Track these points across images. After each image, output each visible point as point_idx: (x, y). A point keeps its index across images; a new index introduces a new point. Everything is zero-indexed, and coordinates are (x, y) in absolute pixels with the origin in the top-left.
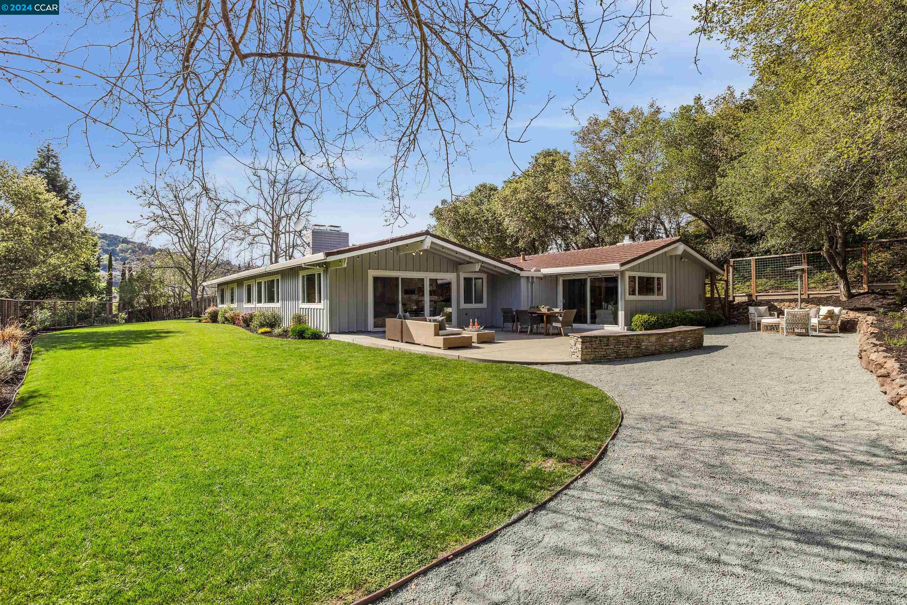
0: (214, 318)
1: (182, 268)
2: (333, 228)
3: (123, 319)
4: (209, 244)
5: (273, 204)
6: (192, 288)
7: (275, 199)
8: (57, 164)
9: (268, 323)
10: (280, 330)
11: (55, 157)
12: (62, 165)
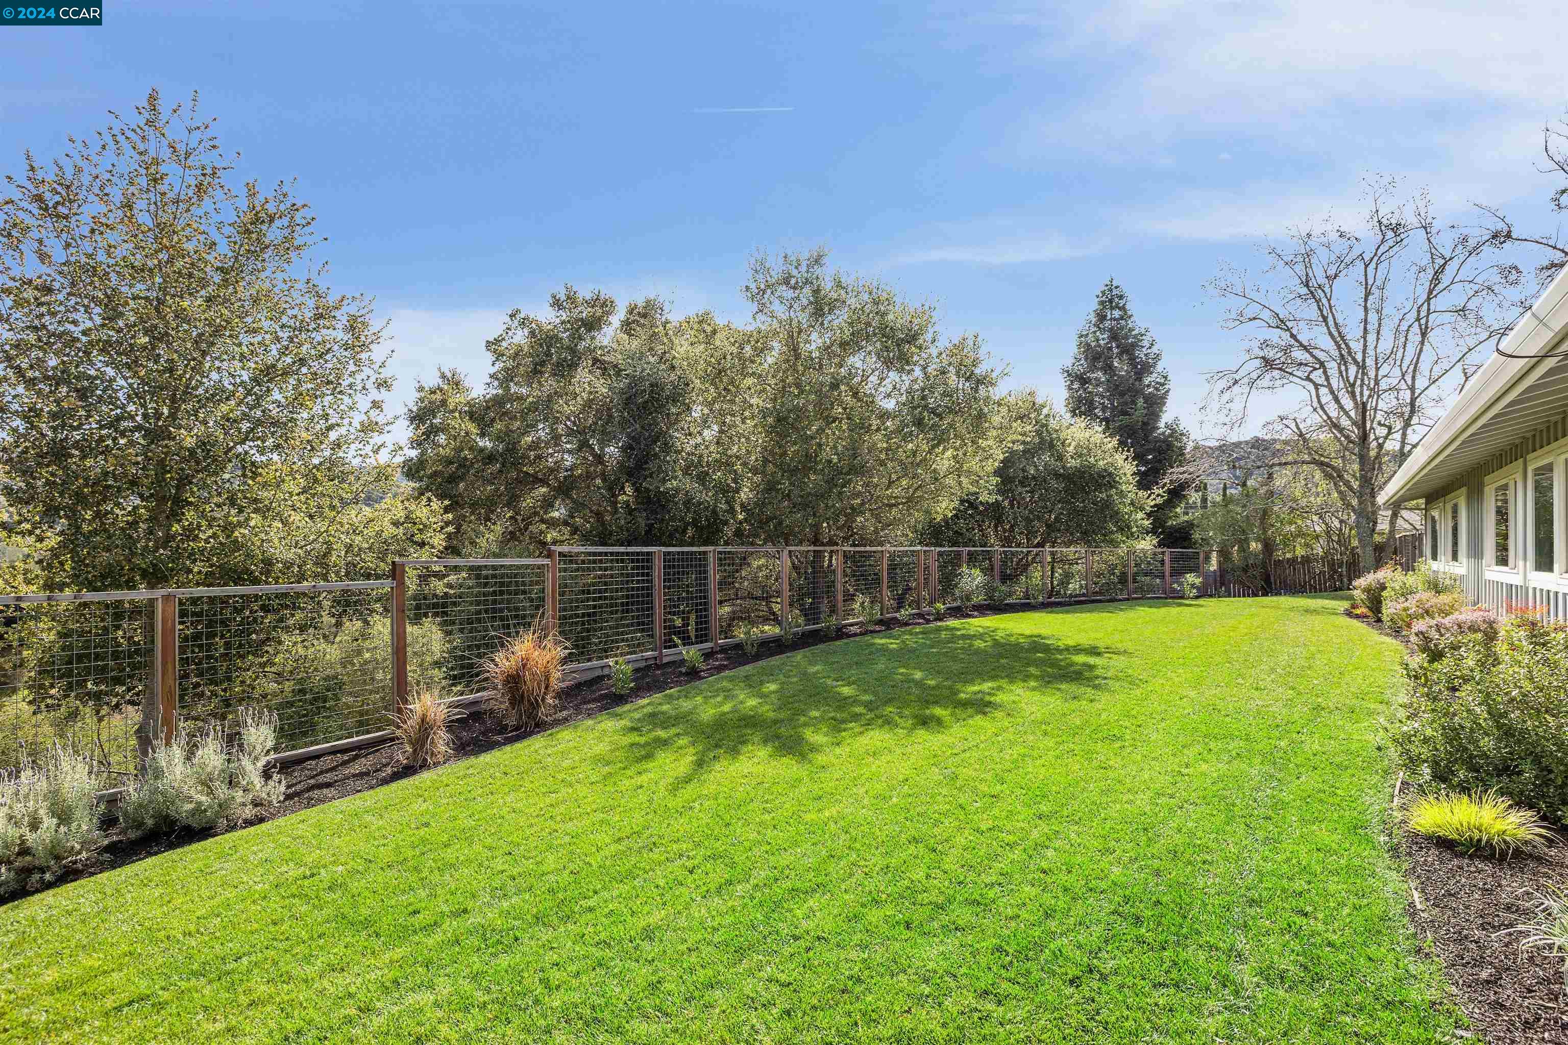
1: (1328, 465)
3: (1193, 586)
4: (1413, 393)
8: (1123, 309)
11: (1121, 297)
12: (1131, 307)
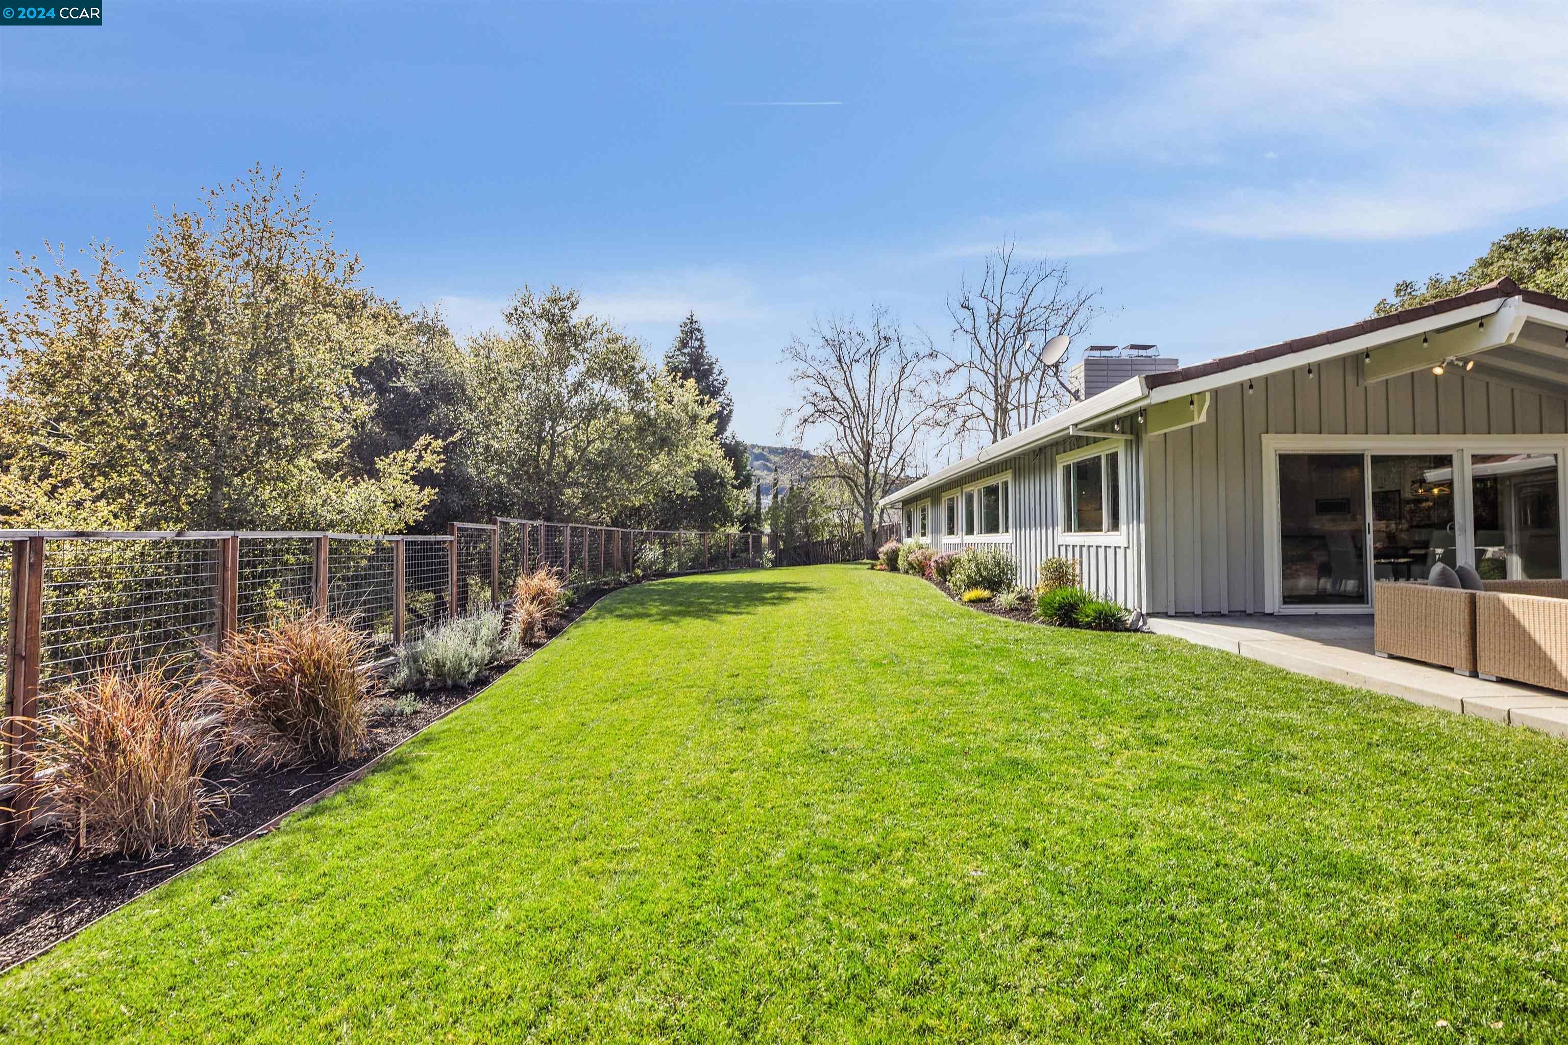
0: (892, 564)
1: (849, 478)
2: (1135, 352)
3: (769, 560)
4: (891, 435)
5: (996, 356)
6: (865, 511)
7: (999, 347)
8: (701, 340)
9: (984, 578)
10: (1011, 597)
11: (699, 330)
12: (707, 341)
